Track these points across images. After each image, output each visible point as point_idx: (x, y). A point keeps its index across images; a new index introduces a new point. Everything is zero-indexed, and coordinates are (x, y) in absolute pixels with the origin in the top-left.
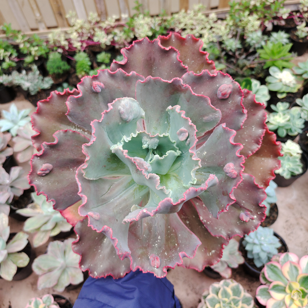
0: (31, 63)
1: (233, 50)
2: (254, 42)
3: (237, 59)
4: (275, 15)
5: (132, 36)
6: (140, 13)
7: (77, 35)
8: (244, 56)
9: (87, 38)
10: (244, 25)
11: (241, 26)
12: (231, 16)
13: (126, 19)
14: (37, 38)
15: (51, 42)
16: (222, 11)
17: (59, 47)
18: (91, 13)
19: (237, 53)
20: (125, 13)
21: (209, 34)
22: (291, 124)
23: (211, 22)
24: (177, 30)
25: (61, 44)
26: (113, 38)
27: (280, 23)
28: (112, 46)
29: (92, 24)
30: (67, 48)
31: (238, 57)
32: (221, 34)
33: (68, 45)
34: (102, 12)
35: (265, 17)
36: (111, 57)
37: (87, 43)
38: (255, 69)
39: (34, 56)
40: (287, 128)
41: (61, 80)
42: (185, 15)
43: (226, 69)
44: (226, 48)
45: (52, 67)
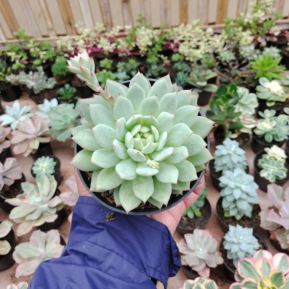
0: (38, 66)
1: (228, 61)
2: (247, 54)
3: (230, 69)
4: (267, 32)
5: (134, 45)
6: (143, 25)
7: (84, 42)
8: (236, 67)
9: (92, 45)
10: (238, 40)
11: (236, 40)
12: (226, 31)
13: (129, 30)
14: (47, 43)
15: (59, 48)
16: (219, 27)
17: (66, 52)
18: (98, 24)
19: (231, 64)
20: (128, 25)
21: (205, 46)
22: (277, 130)
23: (208, 35)
24: (176, 41)
25: (67, 50)
26: (116, 46)
27: (273, 39)
28: (114, 54)
29: (98, 33)
30: (73, 53)
31: (231, 67)
32: (216, 46)
33: (74, 51)
34: (107, 23)
35: (258, 33)
36: (113, 63)
37: (92, 50)
38: (246, 79)
39: (42, 60)
40: (273, 133)
41: (64, 82)
42: (184, 28)
43: (219, 78)
44: (221, 59)
45: (57, 69)
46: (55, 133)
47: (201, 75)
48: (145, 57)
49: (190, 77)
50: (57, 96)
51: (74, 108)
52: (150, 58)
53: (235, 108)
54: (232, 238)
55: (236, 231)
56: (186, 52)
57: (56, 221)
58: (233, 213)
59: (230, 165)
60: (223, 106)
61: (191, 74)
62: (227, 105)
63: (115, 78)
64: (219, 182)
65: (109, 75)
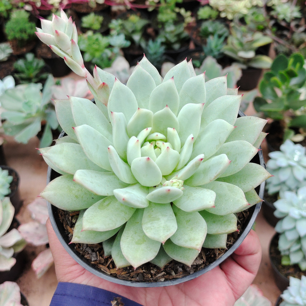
1: (288, 20)
3: (292, 33)
8: (302, 29)
17: (27, 3)
19: (293, 24)
28: (105, 6)
30: (39, 4)
31: (294, 29)
33: (41, 1)
36: (104, 21)
37: (69, 0)
41: (25, 50)
43: (274, 46)
44: (277, 17)
45: (13, 30)
46: (10, 130)
47: (245, 40)
48: (156, 12)
49: (227, 44)
50: (14, 73)
51: (42, 90)
52: (162, 13)
53: (300, 94)
54: (294, 297)
55: (300, 287)
56: (222, 4)
57: (13, 268)
58: (295, 259)
59: (291, 183)
60: (281, 89)
61: (230, 40)
62: (287, 88)
63: (107, 45)
64: (274, 209)
65: (97, 40)
